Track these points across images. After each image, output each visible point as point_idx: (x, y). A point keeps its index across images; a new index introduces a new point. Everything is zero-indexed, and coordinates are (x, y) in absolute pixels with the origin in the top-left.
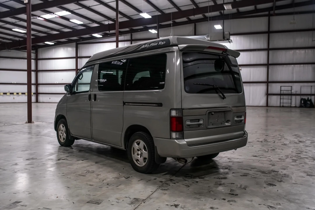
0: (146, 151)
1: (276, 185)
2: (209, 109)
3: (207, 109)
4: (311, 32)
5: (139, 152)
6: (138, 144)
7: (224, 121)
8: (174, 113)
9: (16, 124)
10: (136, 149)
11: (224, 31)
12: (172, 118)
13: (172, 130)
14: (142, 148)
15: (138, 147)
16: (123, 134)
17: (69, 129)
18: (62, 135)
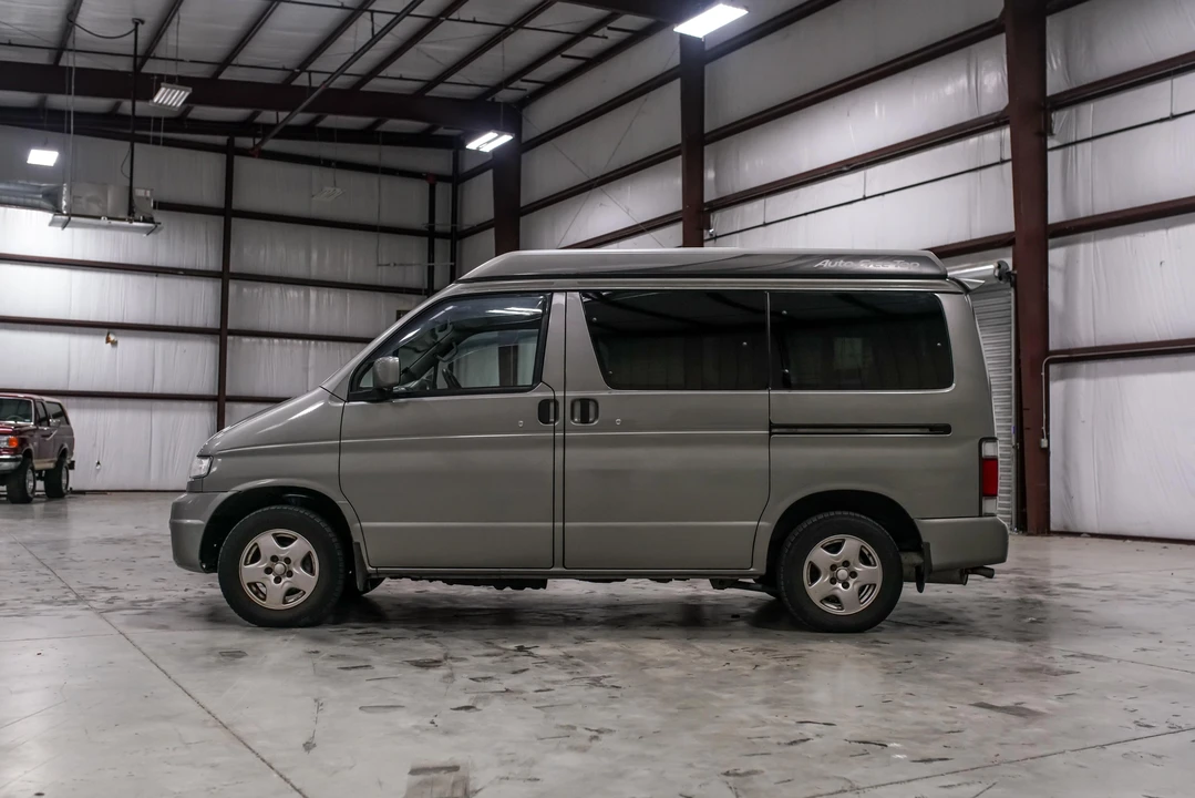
0: (874, 564)
4: (372, 236)
5: (844, 573)
8: (991, 449)
11: (134, 186)
12: (986, 462)
13: (986, 493)
14: (854, 557)
15: (837, 559)
16: (767, 526)
17: (358, 544)
18: (278, 580)
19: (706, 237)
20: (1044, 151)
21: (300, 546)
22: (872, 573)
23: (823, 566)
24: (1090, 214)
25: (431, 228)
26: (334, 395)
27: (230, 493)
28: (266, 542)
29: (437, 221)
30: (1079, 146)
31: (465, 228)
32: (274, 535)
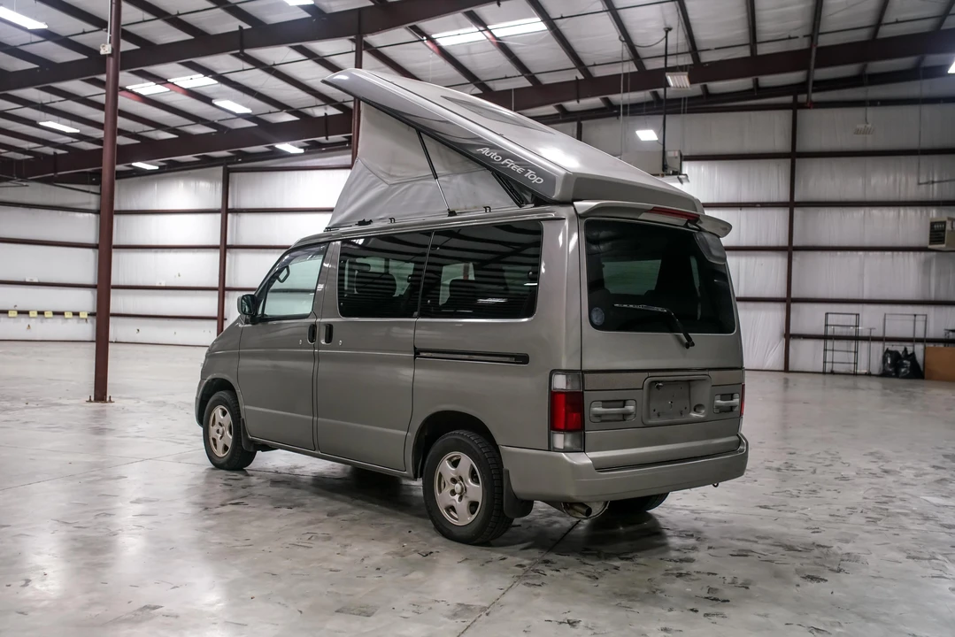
0: (477, 482)
1: (826, 581)
2: (650, 374)
3: (646, 374)
5: (458, 487)
6: (455, 464)
7: (688, 408)
8: (560, 382)
9: (61, 405)
10: (447, 478)
11: (666, 149)
12: (554, 395)
13: (554, 427)
14: (465, 474)
15: (455, 473)
16: (412, 436)
17: (244, 420)
18: (221, 438)
21: (228, 418)
27: (206, 381)
28: (218, 413)
32: (221, 409)
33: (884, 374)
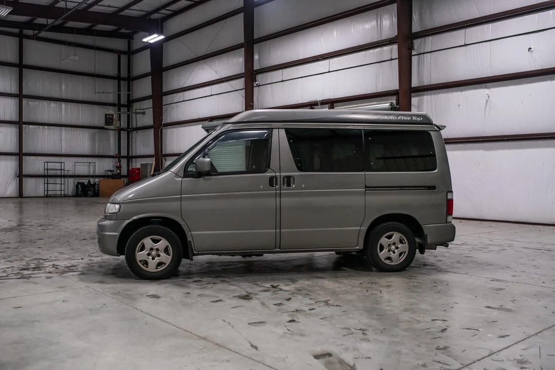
0: (405, 243)
5: (393, 247)
8: (450, 196)
12: (449, 201)
13: (448, 214)
14: (397, 241)
15: (391, 242)
16: (364, 228)
17: (190, 241)
18: (153, 259)
19: (255, 85)
20: (410, 56)
21: (163, 243)
22: (404, 247)
23: (385, 245)
24: (429, 84)
25: (119, 76)
26: (177, 175)
27: (130, 220)
28: (148, 242)
29: (122, 72)
30: (425, 55)
31: (134, 76)
32: (151, 239)
33: (77, 195)
